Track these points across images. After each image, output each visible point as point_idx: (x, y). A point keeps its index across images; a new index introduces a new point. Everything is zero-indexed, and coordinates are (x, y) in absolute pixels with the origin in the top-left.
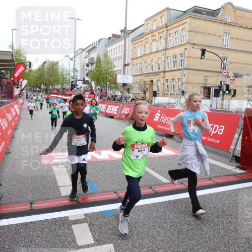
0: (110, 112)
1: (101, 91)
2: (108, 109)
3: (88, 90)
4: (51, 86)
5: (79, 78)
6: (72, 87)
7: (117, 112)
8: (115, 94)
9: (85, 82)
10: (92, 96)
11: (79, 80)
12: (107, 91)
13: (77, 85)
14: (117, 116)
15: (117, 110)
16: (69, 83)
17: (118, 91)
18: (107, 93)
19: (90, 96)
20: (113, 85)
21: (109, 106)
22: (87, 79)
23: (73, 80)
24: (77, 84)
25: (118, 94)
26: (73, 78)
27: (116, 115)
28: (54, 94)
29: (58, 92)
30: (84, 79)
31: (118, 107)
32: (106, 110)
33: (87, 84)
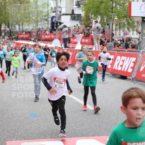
0: (119, 68)
1: (103, 32)
2: (116, 63)
3: (81, 31)
4: (17, 27)
5: (64, 11)
6: (53, 27)
7: (133, 68)
8: (128, 36)
9: (74, 17)
10: (87, 41)
11: (63, 15)
12: (114, 32)
13: (60, 23)
14: (134, 76)
15: (132, 65)
16: (46, 20)
17: (133, 30)
18: (113, 35)
19: (83, 40)
20: (124, 21)
21: (119, 57)
22: (77, 11)
23: (54, 14)
24: (62, 21)
25: (134, 35)
26: (54, 12)
27: (130, 74)
28: (22, 39)
29: (29, 36)
30: (73, 11)
31: (134, 59)
32: (112, 64)
33: (78, 20)
